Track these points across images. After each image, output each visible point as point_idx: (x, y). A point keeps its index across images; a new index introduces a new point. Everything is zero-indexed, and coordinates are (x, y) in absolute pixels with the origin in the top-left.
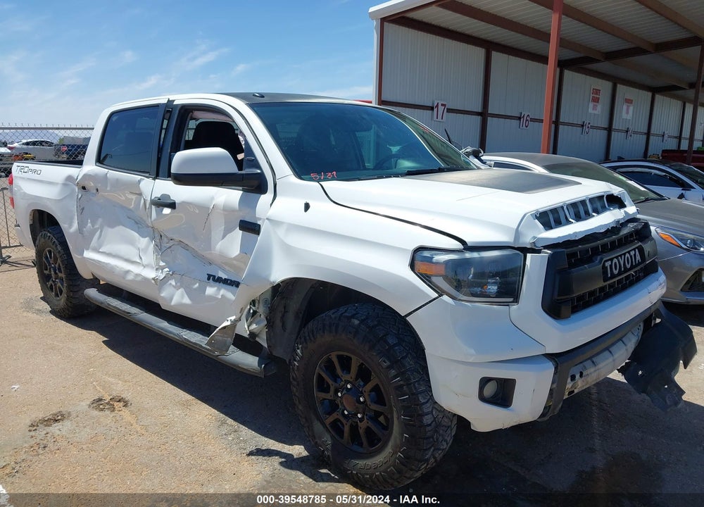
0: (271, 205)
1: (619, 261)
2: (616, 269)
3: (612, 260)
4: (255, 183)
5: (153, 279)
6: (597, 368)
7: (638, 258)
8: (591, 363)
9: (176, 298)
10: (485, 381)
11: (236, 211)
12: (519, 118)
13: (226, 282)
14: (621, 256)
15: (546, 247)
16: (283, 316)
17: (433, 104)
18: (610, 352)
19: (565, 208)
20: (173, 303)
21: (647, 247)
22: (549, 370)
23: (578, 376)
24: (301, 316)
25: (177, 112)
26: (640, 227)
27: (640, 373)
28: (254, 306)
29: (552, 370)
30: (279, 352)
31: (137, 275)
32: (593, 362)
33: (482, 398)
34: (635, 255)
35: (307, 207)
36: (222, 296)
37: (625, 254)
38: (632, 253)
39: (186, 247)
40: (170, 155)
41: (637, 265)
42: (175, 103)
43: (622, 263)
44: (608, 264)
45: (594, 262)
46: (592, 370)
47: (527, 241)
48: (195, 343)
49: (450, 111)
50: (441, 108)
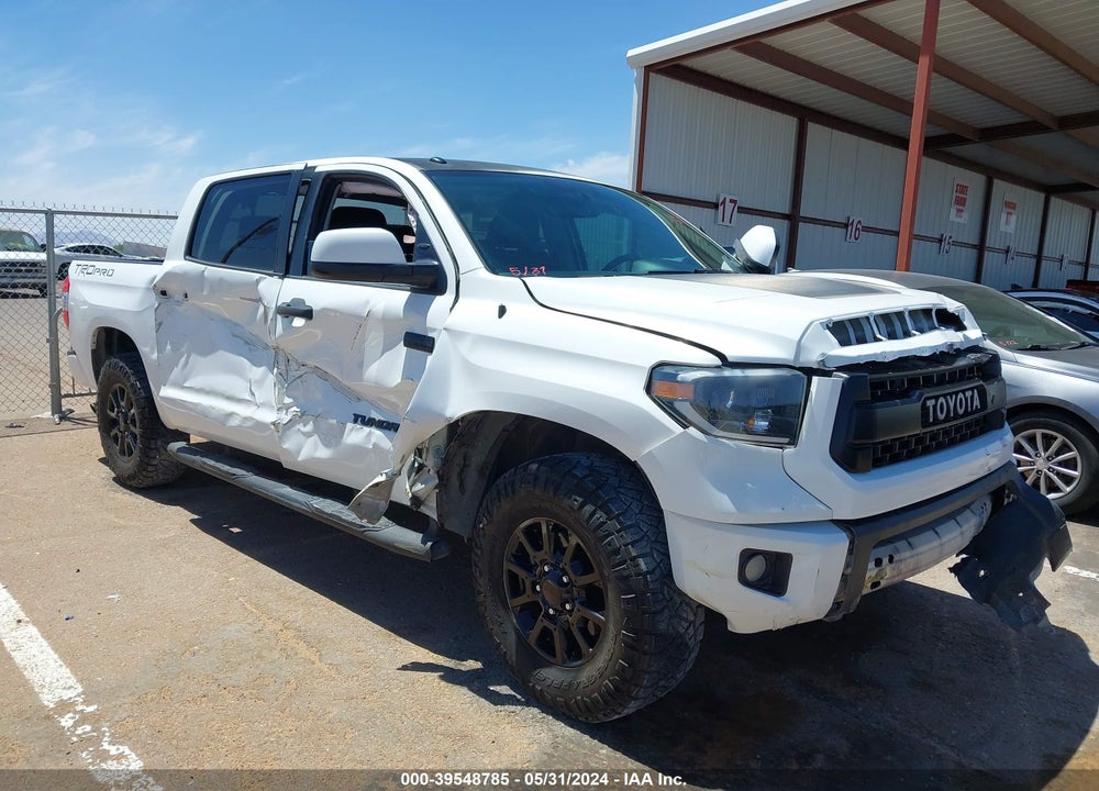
0: (451, 309)
1: (947, 402)
2: (942, 413)
3: (937, 398)
4: (429, 280)
5: (274, 424)
6: (915, 552)
7: (977, 402)
8: (907, 544)
9: (306, 450)
10: (747, 555)
11: (400, 320)
12: (846, 226)
13: (381, 425)
14: (951, 394)
15: (840, 369)
16: (462, 470)
17: (718, 199)
18: (936, 533)
19: (872, 319)
20: (299, 459)
21: (992, 390)
22: (840, 545)
23: (885, 561)
24: (487, 472)
25: (320, 182)
26: (985, 359)
27: (982, 573)
28: (421, 457)
29: (846, 545)
30: (453, 526)
31: (246, 419)
32: (910, 544)
33: (743, 580)
34: (972, 397)
35: (502, 311)
36: (374, 444)
37: (957, 393)
38: (969, 394)
39: (324, 376)
40: (307, 244)
41: (972, 413)
42: (317, 170)
43: (952, 405)
44: (930, 403)
45: (909, 397)
46: (908, 554)
47: (812, 358)
48: (330, 515)
49: (742, 210)
50: (729, 206)
